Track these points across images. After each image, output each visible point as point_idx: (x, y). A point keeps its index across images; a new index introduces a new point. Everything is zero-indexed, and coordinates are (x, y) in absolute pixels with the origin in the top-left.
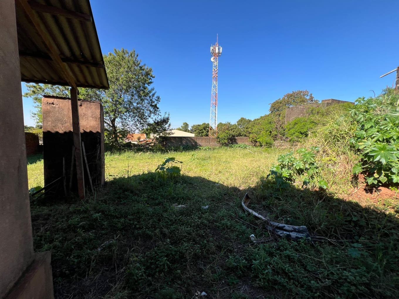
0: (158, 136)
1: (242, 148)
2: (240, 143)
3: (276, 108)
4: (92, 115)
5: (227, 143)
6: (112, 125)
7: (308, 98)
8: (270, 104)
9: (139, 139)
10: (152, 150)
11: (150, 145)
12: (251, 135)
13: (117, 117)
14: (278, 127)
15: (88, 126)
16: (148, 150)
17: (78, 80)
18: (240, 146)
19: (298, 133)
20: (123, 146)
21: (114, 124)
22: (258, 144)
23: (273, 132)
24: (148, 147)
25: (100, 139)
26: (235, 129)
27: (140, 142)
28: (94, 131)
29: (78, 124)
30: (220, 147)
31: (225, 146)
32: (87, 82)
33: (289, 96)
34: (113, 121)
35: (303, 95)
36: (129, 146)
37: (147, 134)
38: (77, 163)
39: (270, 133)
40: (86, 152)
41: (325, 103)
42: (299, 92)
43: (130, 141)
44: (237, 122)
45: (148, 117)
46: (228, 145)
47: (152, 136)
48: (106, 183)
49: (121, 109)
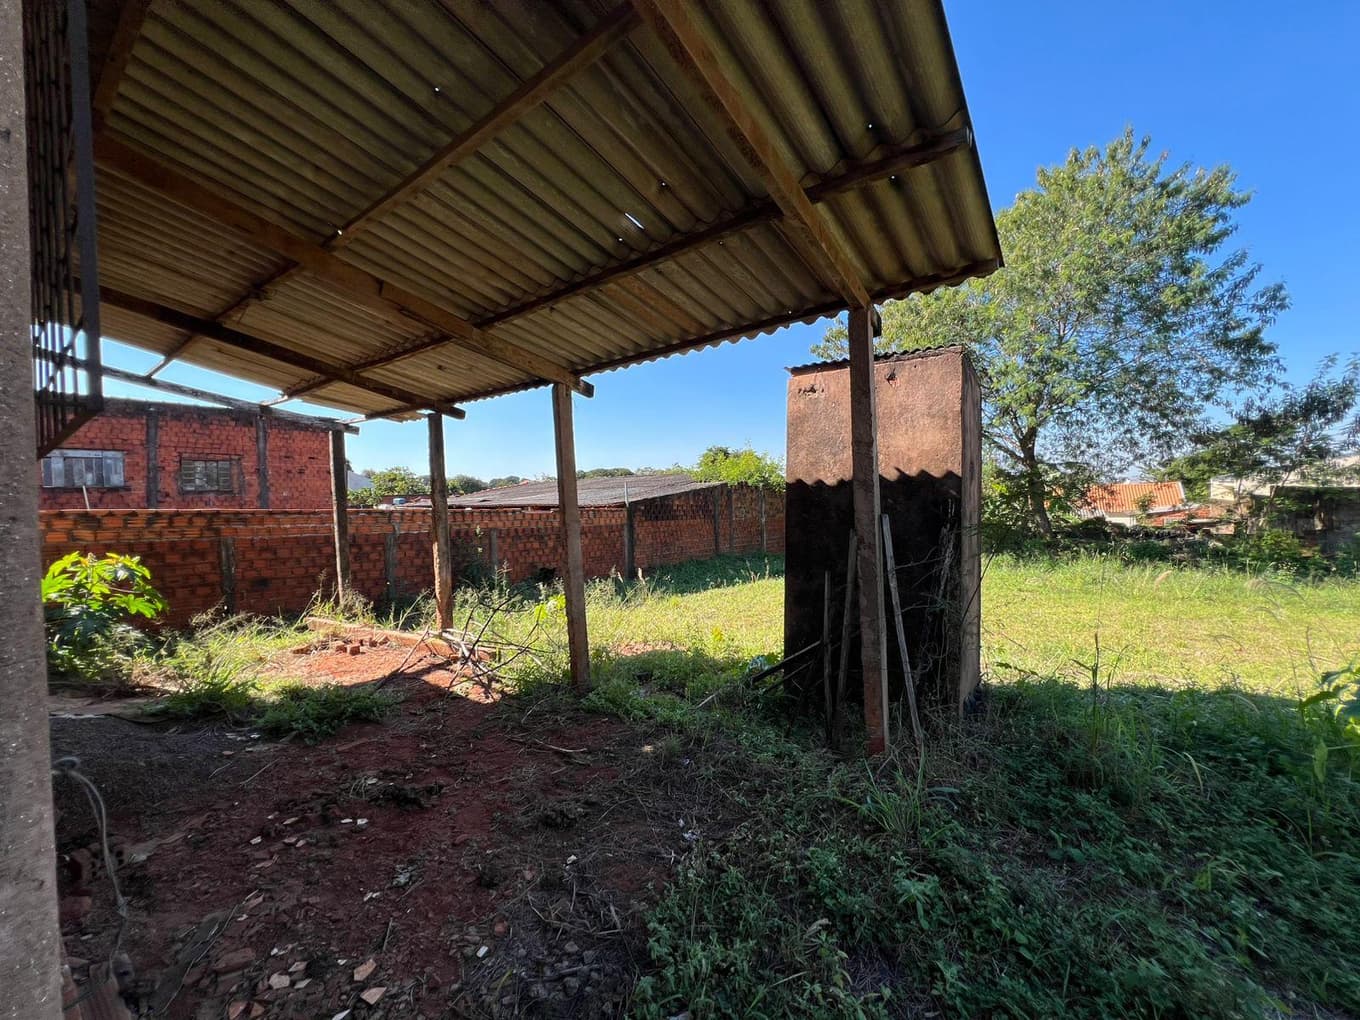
0: (1268, 486)
4: (930, 408)
6: (1022, 456)
9: (1144, 505)
10: (1227, 557)
11: (1213, 531)
13: (1043, 422)
15: (914, 455)
16: (1203, 555)
17: (877, 276)
20: (1068, 535)
21: (1032, 449)
24: (1202, 544)
25: (958, 502)
27: (1150, 516)
28: (936, 472)
29: (870, 443)
32: (905, 268)
34: (1028, 439)
36: (1096, 536)
37: (1188, 483)
38: (863, 602)
40: (899, 558)
43: (1098, 513)
45: (1197, 402)
47: (1221, 489)
48: (982, 693)
49: (1064, 384)
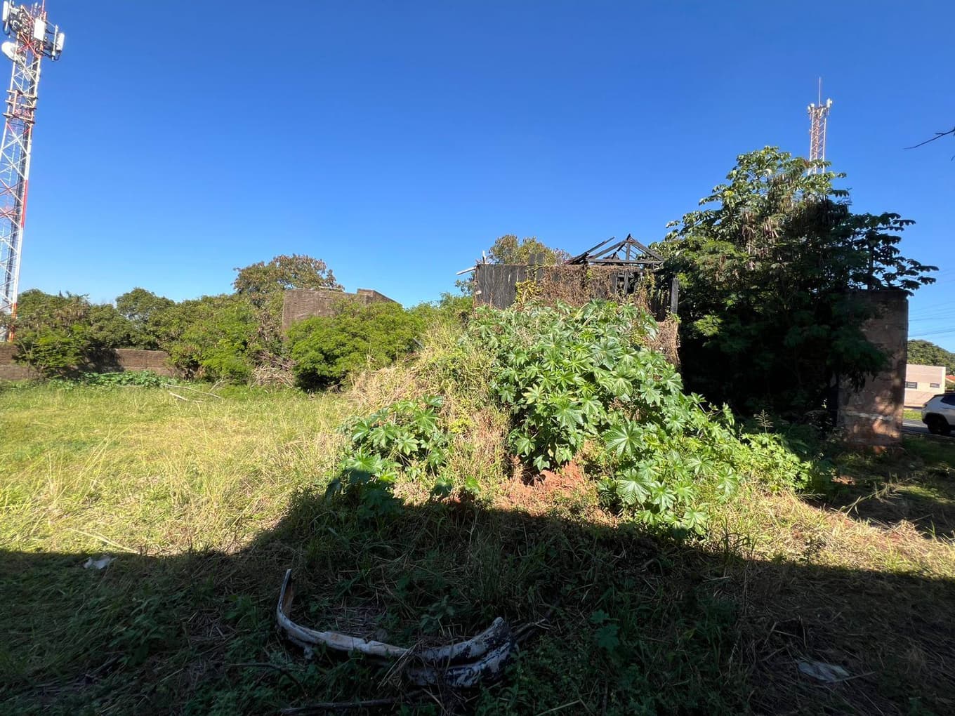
1: (139, 383)
2: (132, 368)
3: (251, 282)
5: (76, 367)
7: (325, 276)
8: (238, 269)
12: (177, 348)
14: (265, 332)
18: (132, 379)
19: (316, 351)
22: (201, 373)
23: (251, 345)
26: (108, 320)
30: (37, 382)
31: (62, 378)
33: (286, 262)
35: (315, 267)
39: (243, 347)
41: (363, 296)
42: (307, 260)
44: (118, 300)
46: (79, 375)
